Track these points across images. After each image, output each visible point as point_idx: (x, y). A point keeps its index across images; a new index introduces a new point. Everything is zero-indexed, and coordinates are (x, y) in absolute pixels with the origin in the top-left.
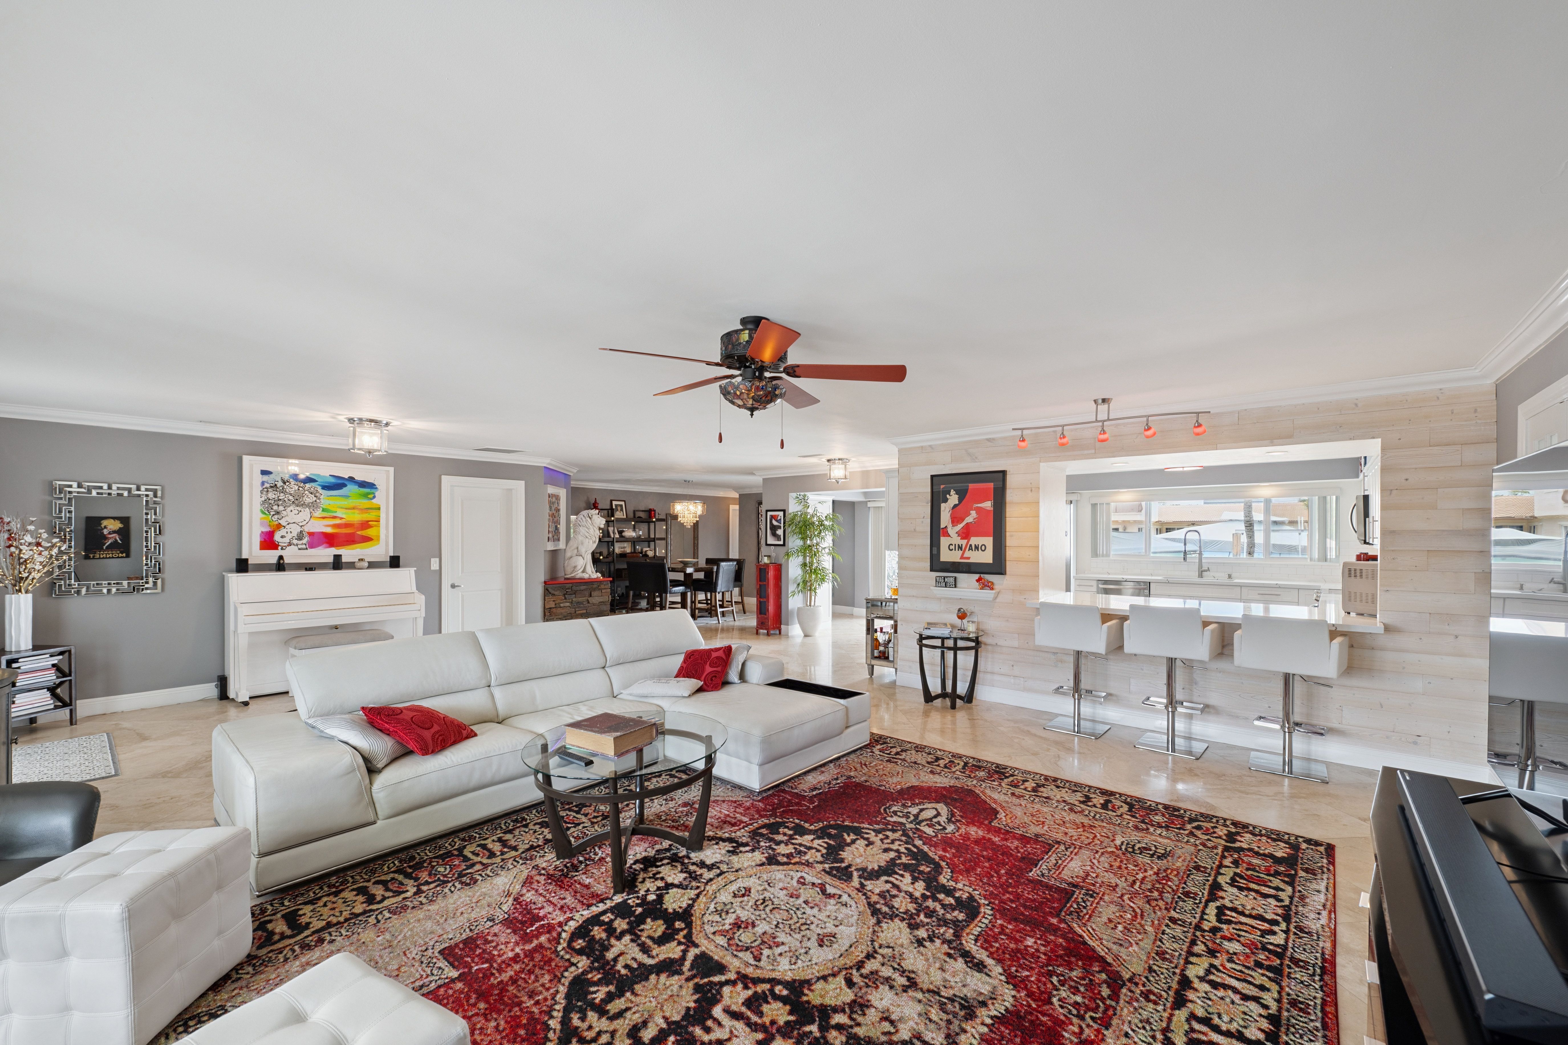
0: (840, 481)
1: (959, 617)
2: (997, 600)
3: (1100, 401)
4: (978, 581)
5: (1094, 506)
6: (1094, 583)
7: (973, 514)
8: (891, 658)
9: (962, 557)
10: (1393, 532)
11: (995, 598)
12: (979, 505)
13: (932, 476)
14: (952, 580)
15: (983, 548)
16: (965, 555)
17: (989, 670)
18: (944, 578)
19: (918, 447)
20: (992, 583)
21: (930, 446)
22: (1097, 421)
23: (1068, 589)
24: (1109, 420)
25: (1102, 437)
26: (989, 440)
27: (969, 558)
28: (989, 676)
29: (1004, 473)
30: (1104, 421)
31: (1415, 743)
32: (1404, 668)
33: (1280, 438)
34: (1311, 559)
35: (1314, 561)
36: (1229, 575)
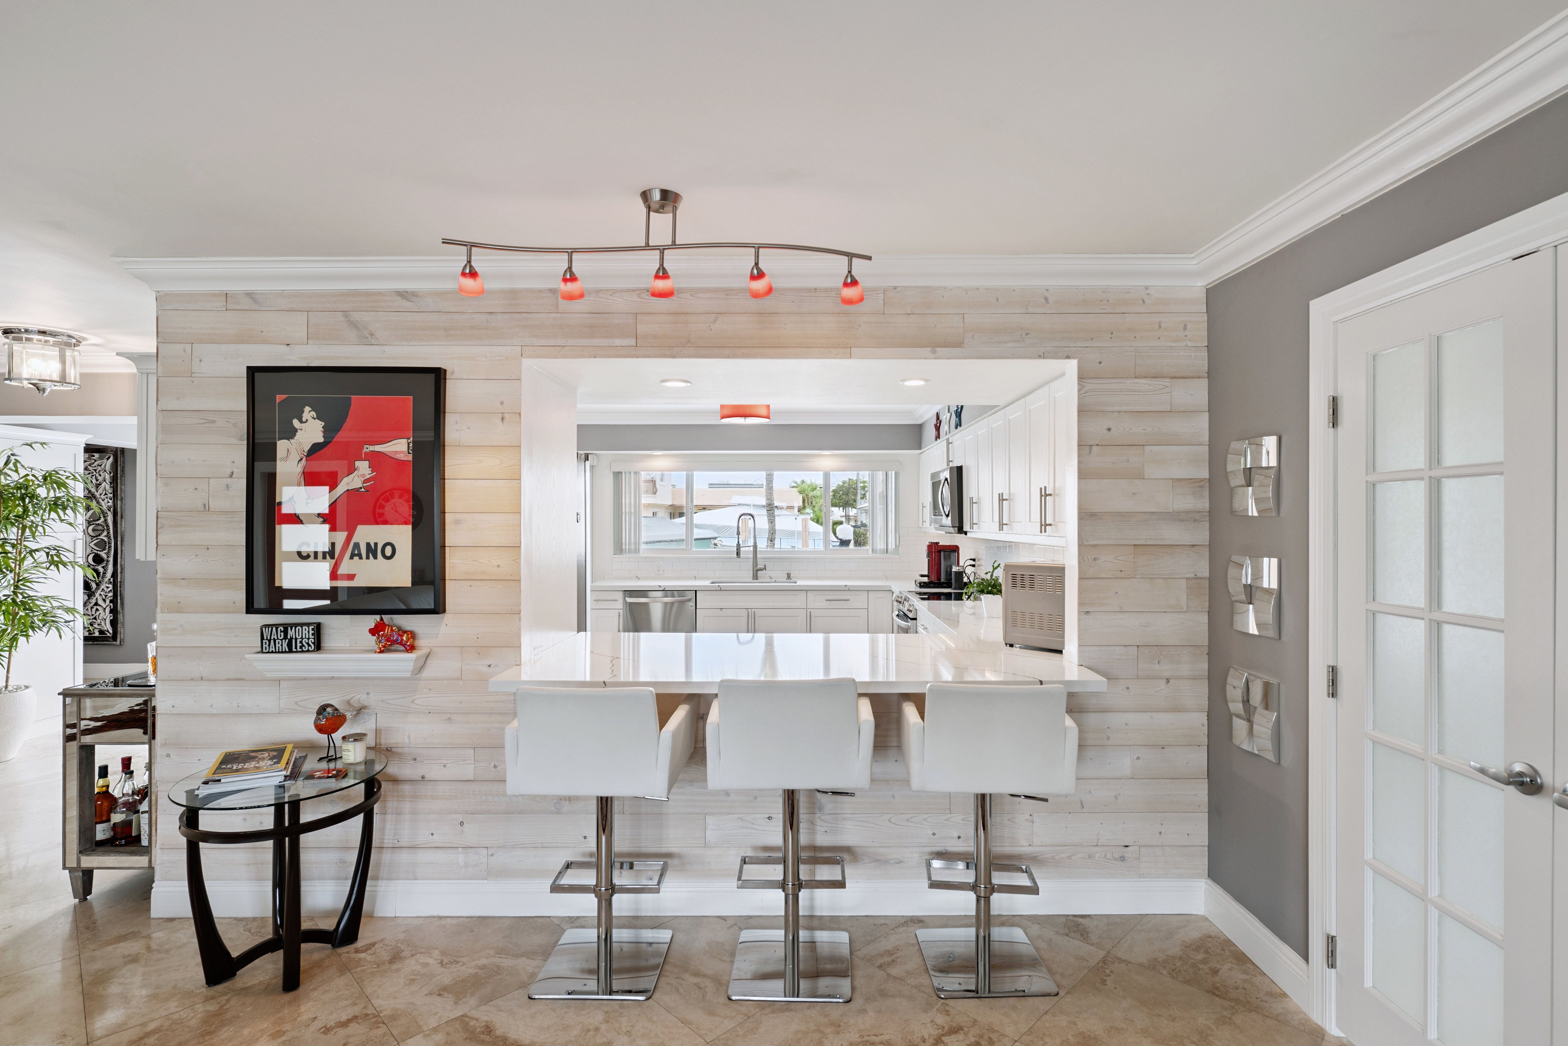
0: (49, 387)
1: (320, 729)
2: (426, 673)
3: (657, 196)
4: (373, 632)
5: (617, 475)
6: (619, 596)
7: (363, 468)
8: (145, 842)
9: (334, 576)
10: (1093, 515)
11: (420, 669)
12: (378, 448)
13: (252, 371)
14: (307, 633)
15: (388, 551)
16: (342, 571)
17: (405, 841)
18: (286, 627)
19: (215, 295)
20: (412, 635)
21: (250, 295)
22: (647, 247)
23: (582, 627)
24: (674, 245)
25: (661, 285)
26: (403, 295)
27: (351, 577)
28: (404, 857)
29: (438, 375)
30: (662, 250)
31: (1123, 859)
32: (1108, 738)
33: (946, 345)
34: (873, 551)
35: (876, 552)
36: (788, 574)
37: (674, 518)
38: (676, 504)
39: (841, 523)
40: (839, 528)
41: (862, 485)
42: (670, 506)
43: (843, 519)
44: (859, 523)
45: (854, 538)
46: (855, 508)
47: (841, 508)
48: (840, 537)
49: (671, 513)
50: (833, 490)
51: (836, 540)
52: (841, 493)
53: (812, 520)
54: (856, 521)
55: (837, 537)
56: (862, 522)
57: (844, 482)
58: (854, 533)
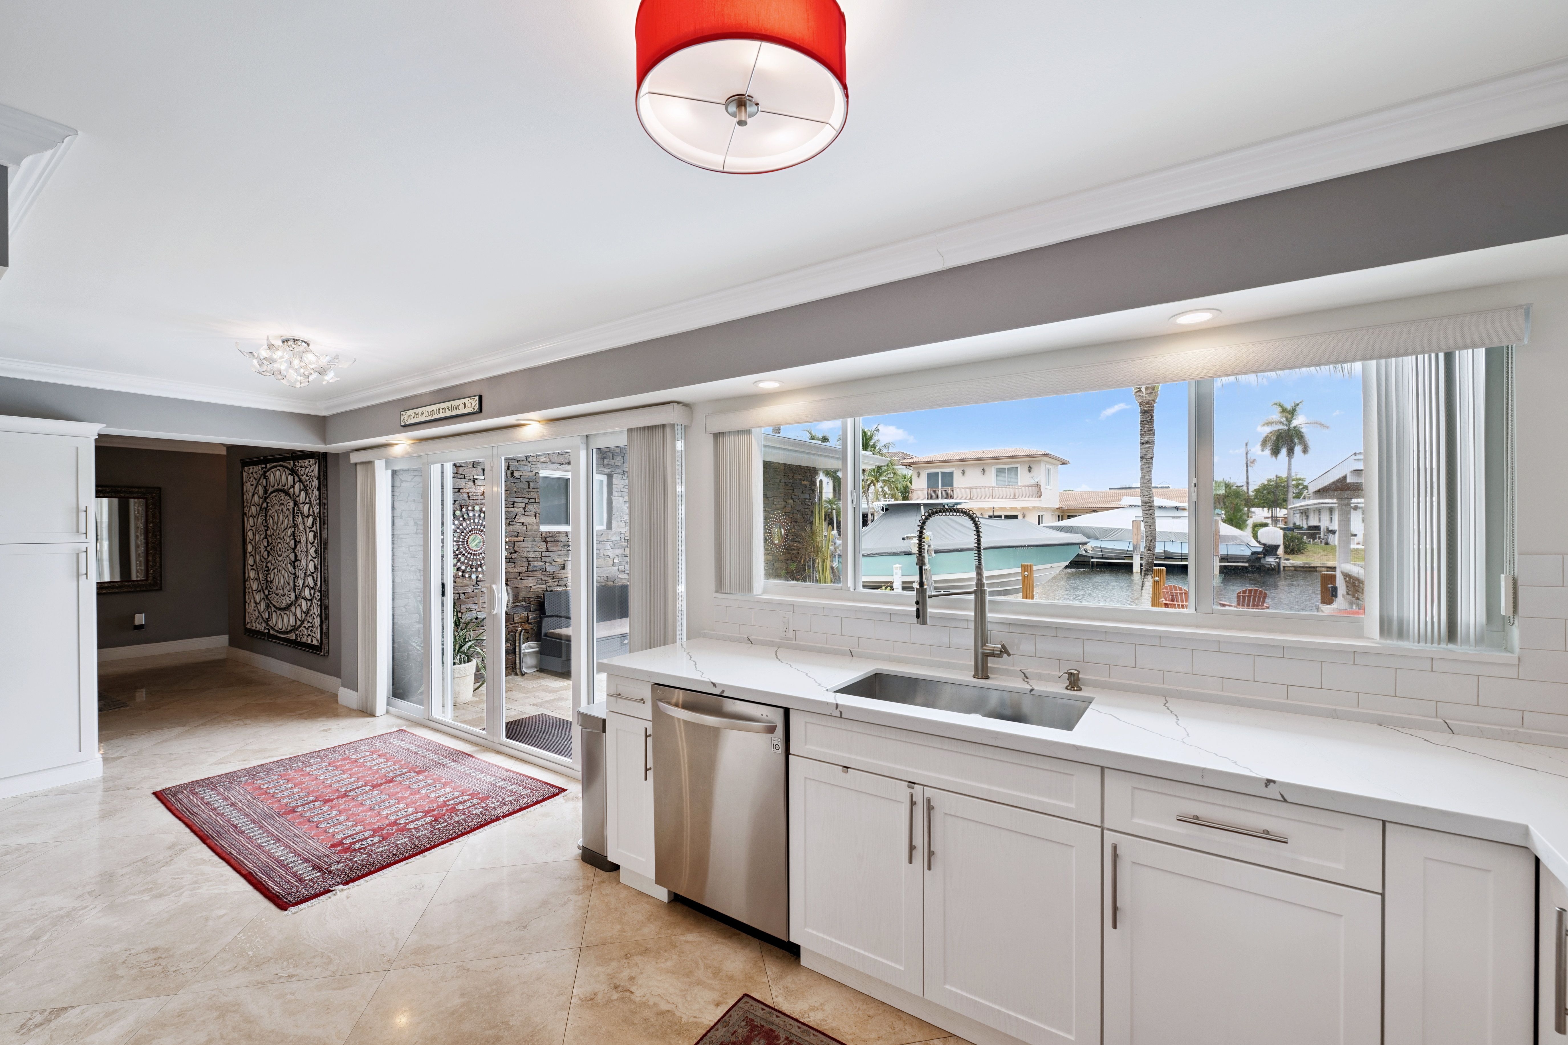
34: (1385, 627)
35: (1402, 634)
36: (1071, 674)
37: (1062, 520)
38: (1064, 507)
39: (1266, 525)
40: (1261, 531)
41: (1294, 482)
42: (1057, 508)
43: (1269, 521)
44: (1291, 525)
45: (1284, 543)
46: (1286, 509)
47: (1266, 509)
48: (1263, 541)
49: (1058, 516)
50: (1255, 490)
51: (1258, 545)
52: (1265, 492)
53: (1224, 521)
54: (1286, 522)
55: (1259, 542)
56: (1294, 524)
57: (1269, 481)
58: (1284, 536)
